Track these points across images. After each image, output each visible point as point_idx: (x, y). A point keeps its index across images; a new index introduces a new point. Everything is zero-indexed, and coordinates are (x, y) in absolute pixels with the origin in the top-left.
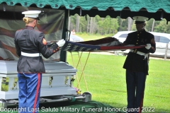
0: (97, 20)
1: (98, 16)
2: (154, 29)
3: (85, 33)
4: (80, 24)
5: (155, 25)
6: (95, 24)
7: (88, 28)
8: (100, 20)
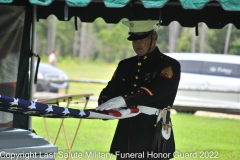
0: (97, 29)
1: (100, 21)
2: (230, 47)
3: (69, 58)
4: (58, 37)
5: (232, 39)
6: (93, 36)
7: (75, 46)
8: (105, 27)
